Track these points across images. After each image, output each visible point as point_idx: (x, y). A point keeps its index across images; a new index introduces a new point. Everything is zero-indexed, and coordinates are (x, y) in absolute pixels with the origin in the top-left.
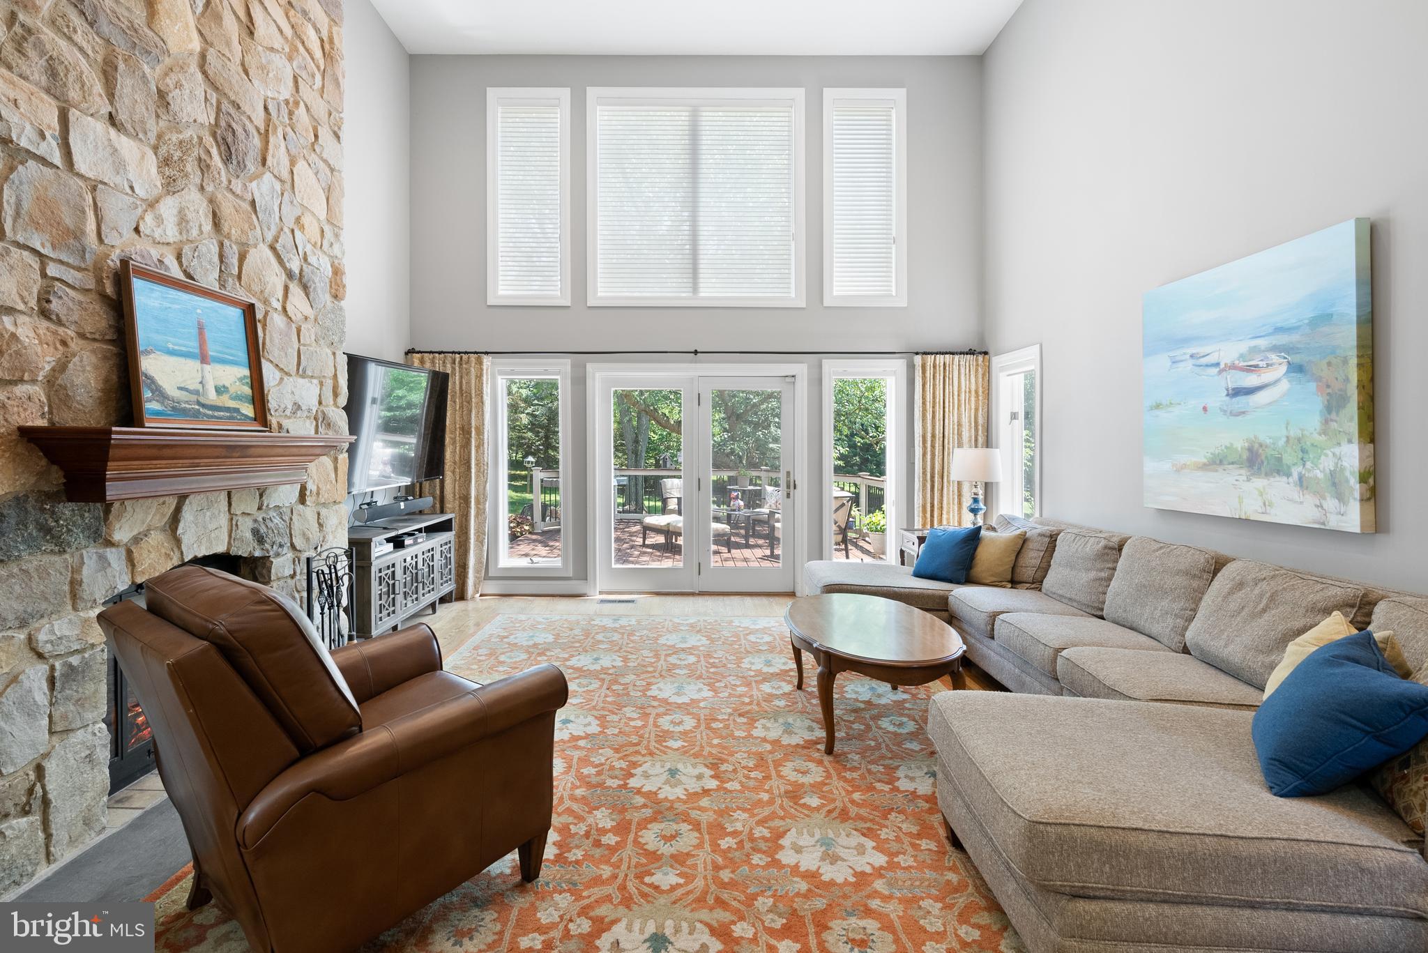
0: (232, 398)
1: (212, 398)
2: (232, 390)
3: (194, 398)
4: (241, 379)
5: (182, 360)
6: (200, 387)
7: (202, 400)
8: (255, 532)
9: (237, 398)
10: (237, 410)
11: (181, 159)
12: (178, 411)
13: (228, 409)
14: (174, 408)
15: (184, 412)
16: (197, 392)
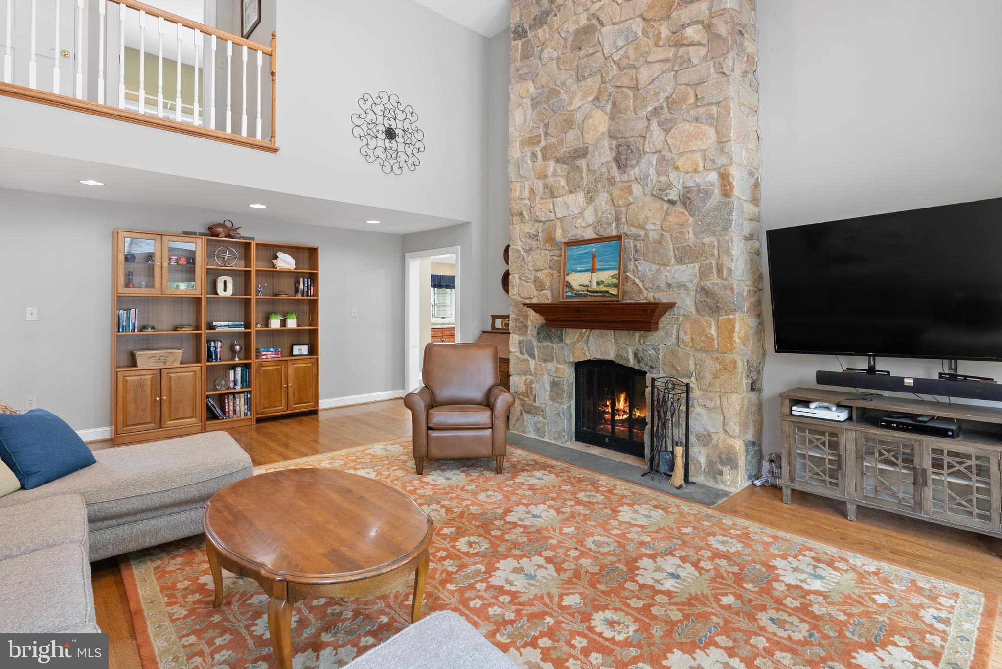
0: (605, 286)
1: (595, 287)
2: (606, 283)
3: (586, 288)
4: (612, 277)
5: (583, 273)
6: (589, 284)
7: (589, 289)
8: (636, 355)
9: (609, 286)
10: (607, 292)
11: (596, 186)
12: (578, 295)
13: (602, 292)
14: (576, 294)
15: (580, 295)
16: (587, 286)
